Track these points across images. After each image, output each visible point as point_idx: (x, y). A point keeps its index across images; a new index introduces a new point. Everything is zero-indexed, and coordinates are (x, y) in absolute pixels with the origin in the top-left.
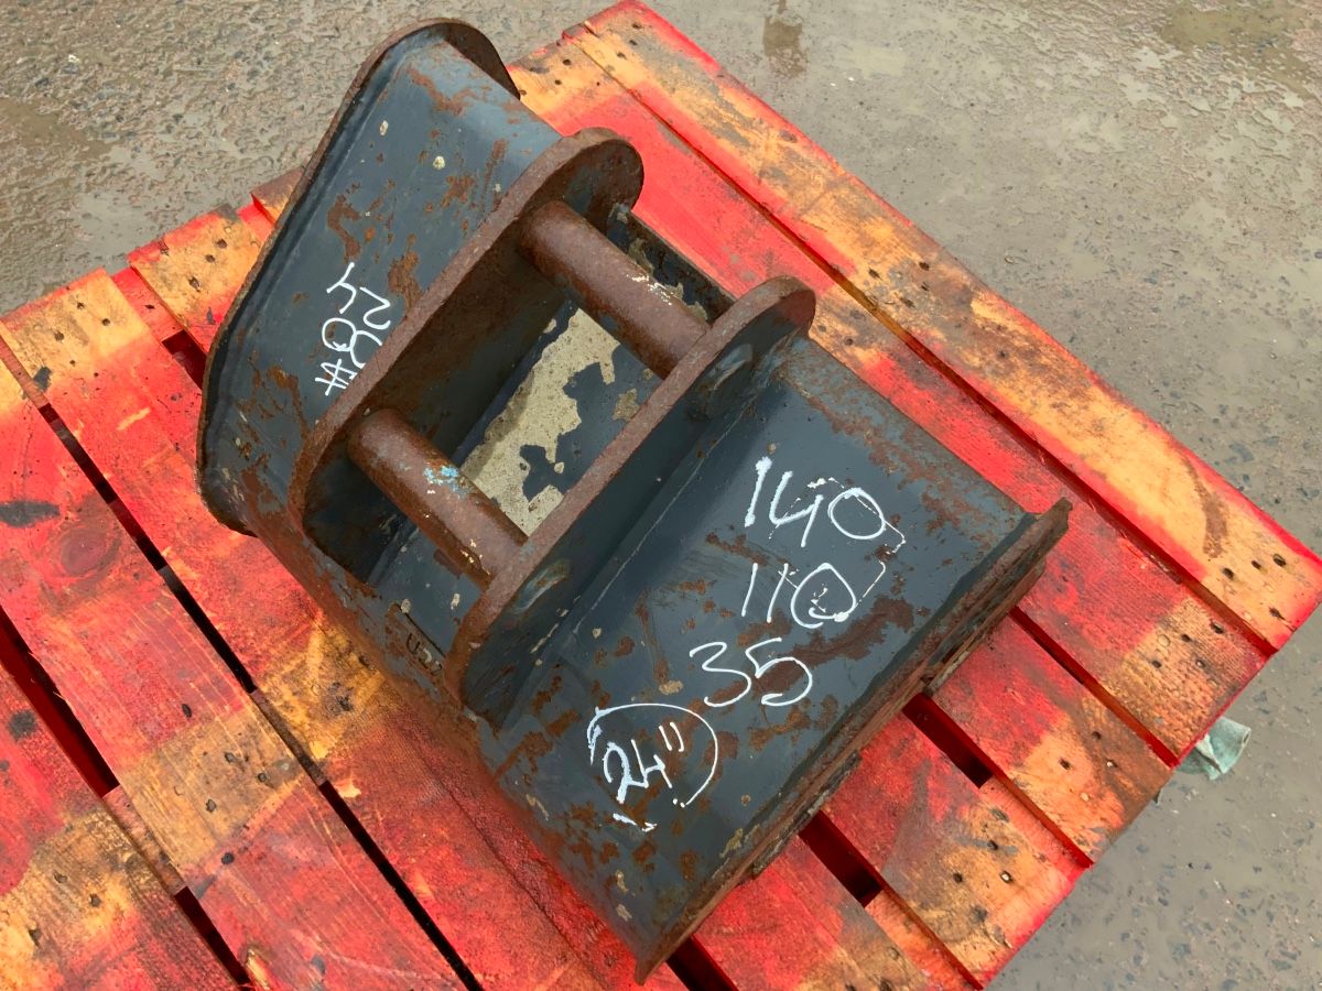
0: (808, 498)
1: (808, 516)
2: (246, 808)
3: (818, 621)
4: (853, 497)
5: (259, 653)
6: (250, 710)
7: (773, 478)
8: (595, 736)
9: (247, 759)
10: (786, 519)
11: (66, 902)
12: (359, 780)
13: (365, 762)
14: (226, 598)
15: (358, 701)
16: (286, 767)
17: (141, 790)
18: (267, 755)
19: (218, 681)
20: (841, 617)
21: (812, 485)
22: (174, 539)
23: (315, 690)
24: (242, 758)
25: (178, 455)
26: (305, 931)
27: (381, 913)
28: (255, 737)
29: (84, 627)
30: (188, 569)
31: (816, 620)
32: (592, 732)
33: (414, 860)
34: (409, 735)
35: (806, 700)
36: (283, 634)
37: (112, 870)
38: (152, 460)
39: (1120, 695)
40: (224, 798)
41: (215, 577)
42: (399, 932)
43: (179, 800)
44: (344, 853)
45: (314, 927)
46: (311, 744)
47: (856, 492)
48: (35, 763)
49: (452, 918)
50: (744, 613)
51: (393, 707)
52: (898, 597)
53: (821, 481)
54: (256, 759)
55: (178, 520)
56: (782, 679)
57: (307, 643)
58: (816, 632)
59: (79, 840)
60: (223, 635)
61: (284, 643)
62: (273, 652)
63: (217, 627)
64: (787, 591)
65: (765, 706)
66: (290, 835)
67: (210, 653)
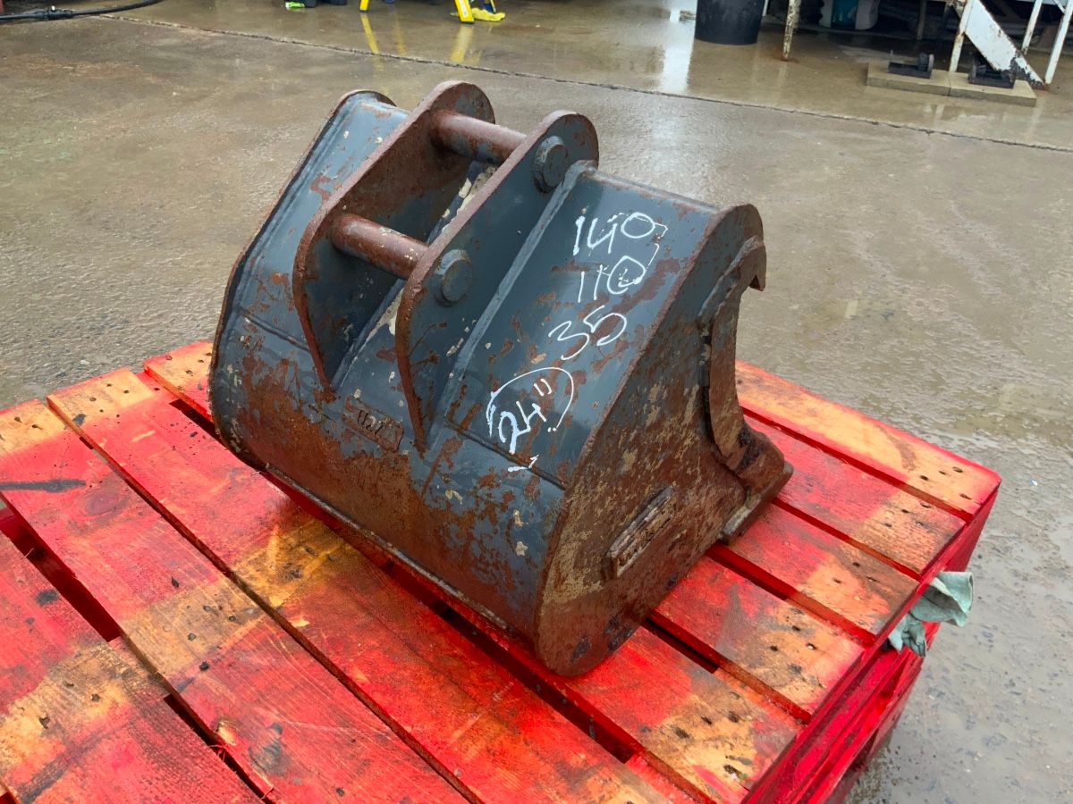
0: (608, 227)
1: (610, 237)
2: (219, 637)
3: (624, 288)
4: (634, 219)
5: (231, 550)
6: (224, 581)
7: (586, 226)
8: (491, 414)
9: (221, 608)
10: (598, 243)
11: (72, 700)
12: (307, 616)
13: (311, 606)
14: (207, 522)
15: (306, 573)
16: (251, 612)
17: (137, 630)
18: (236, 606)
19: (198, 566)
20: (638, 281)
21: (610, 220)
22: (170, 494)
23: (273, 568)
24: (217, 608)
25: (174, 452)
26: (266, 708)
27: (327, 694)
28: (226, 596)
29: (100, 542)
30: (179, 509)
31: (624, 287)
32: (490, 412)
33: (352, 660)
34: (345, 589)
35: (625, 333)
36: (249, 539)
37: (111, 678)
38: (156, 455)
39: (867, 542)
40: (202, 632)
41: (199, 512)
42: (342, 705)
43: (167, 635)
44: (297, 659)
45: (273, 705)
46: (270, 598)
47: (635, 215)
48: (55, 618)
49: (384, 694)
50: (579, 301)
51: (333, 574)
52: (668, 258)
53: (615, 217)
54: (227, 608)
55: (173, 484)
56: (608, 328)
57: (267, 543)
58: (625, 294)
59: (85, 662)
60: (204, 542)
61: (250, 544)
63: (199, 538)
64: (604, 278)
65: (599, 347)
66: (254, 651)
67: (194, 552)
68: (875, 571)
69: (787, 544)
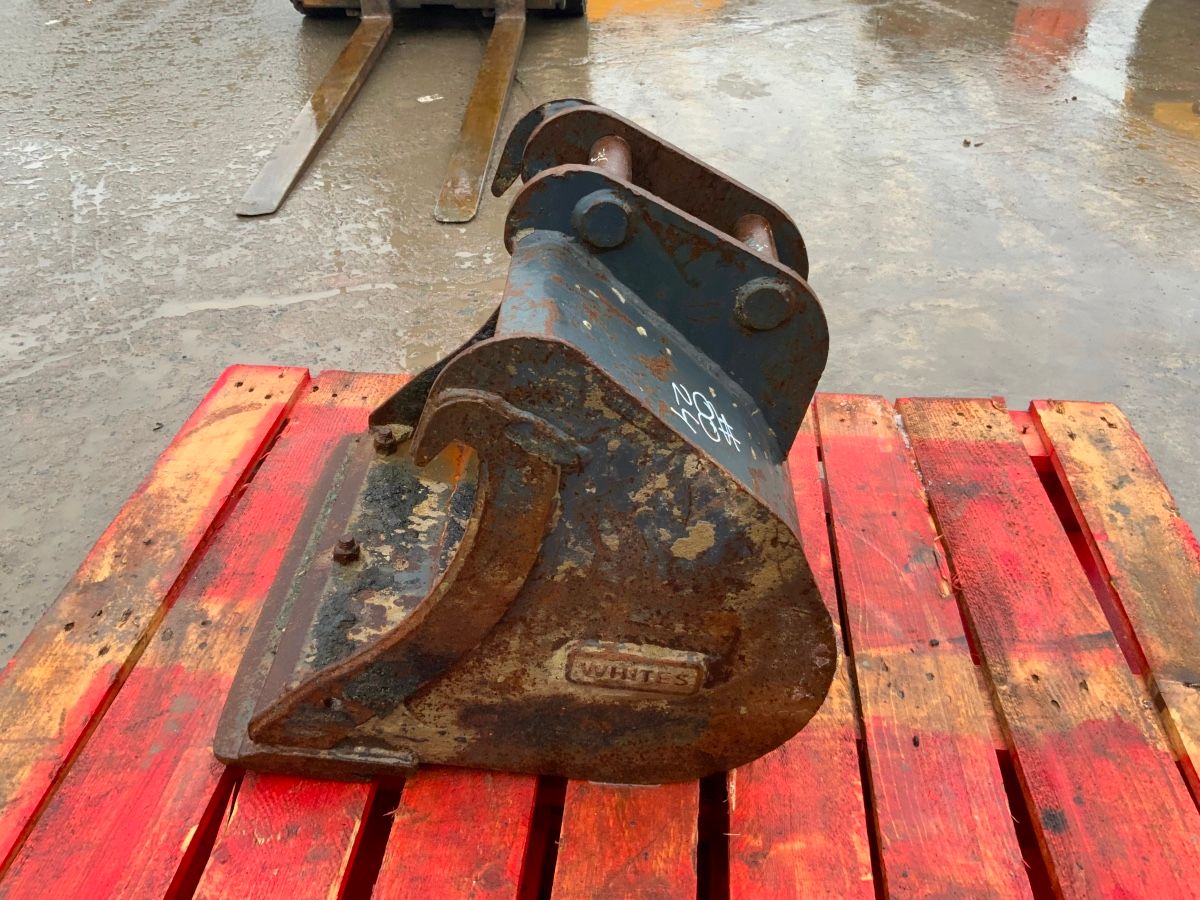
2: (906, 660)
5: (839, 742)
6: (869, 711)
9: (889, 685)
11: (1056, 688)
14: (838, 799)
16: (865, 663)
17: (976, 716)
18: (873, 678)
19: (882, 746)
22: (853, 883)
24: (892, 687)
26: (906, 585)
27: (856, 567)
28: (876, 693)
33: (820, 574)
36: (812, 741)
37: (1016, 686)
40: (918, 674)
41: (838, 824)
42: (852, 554)
43: (950, 693)
44: (858, 602)
45: (900, 584)
46: (840, 665)
48: (1051, 786)
49: (818, 541)
54: (883, 682)
59: (1035, 717)
60: (858, 774)
61: (815, 734)
62: (828, 735)
63: (860, 783)
66: (886, 630)
67: (876, 768)
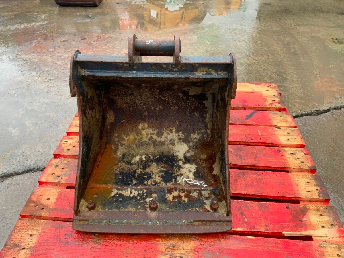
68: (36, 210)
69: (68, 204)
